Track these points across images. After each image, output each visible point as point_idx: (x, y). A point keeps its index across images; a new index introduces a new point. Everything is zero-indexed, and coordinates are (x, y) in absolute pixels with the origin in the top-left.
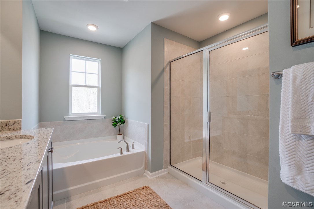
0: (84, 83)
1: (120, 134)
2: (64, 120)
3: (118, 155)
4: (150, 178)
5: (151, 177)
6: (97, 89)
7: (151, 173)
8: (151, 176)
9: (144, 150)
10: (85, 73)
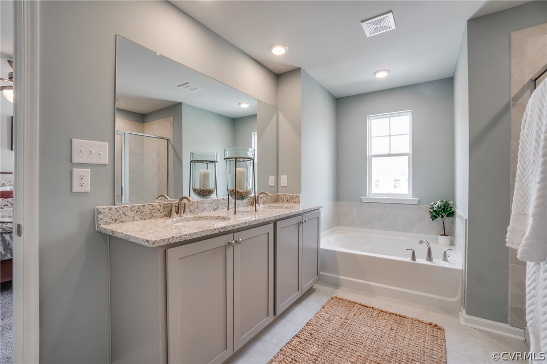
0: (389, 151)
1: (445, 235)
2: (361, 201)
3: (409, 260)
4: (462, 322)
5: (464, 322)
6: (407, 157)
7: (467, 314)
8: (465, 320)
9: (462, 268)
10: (390, 136)
